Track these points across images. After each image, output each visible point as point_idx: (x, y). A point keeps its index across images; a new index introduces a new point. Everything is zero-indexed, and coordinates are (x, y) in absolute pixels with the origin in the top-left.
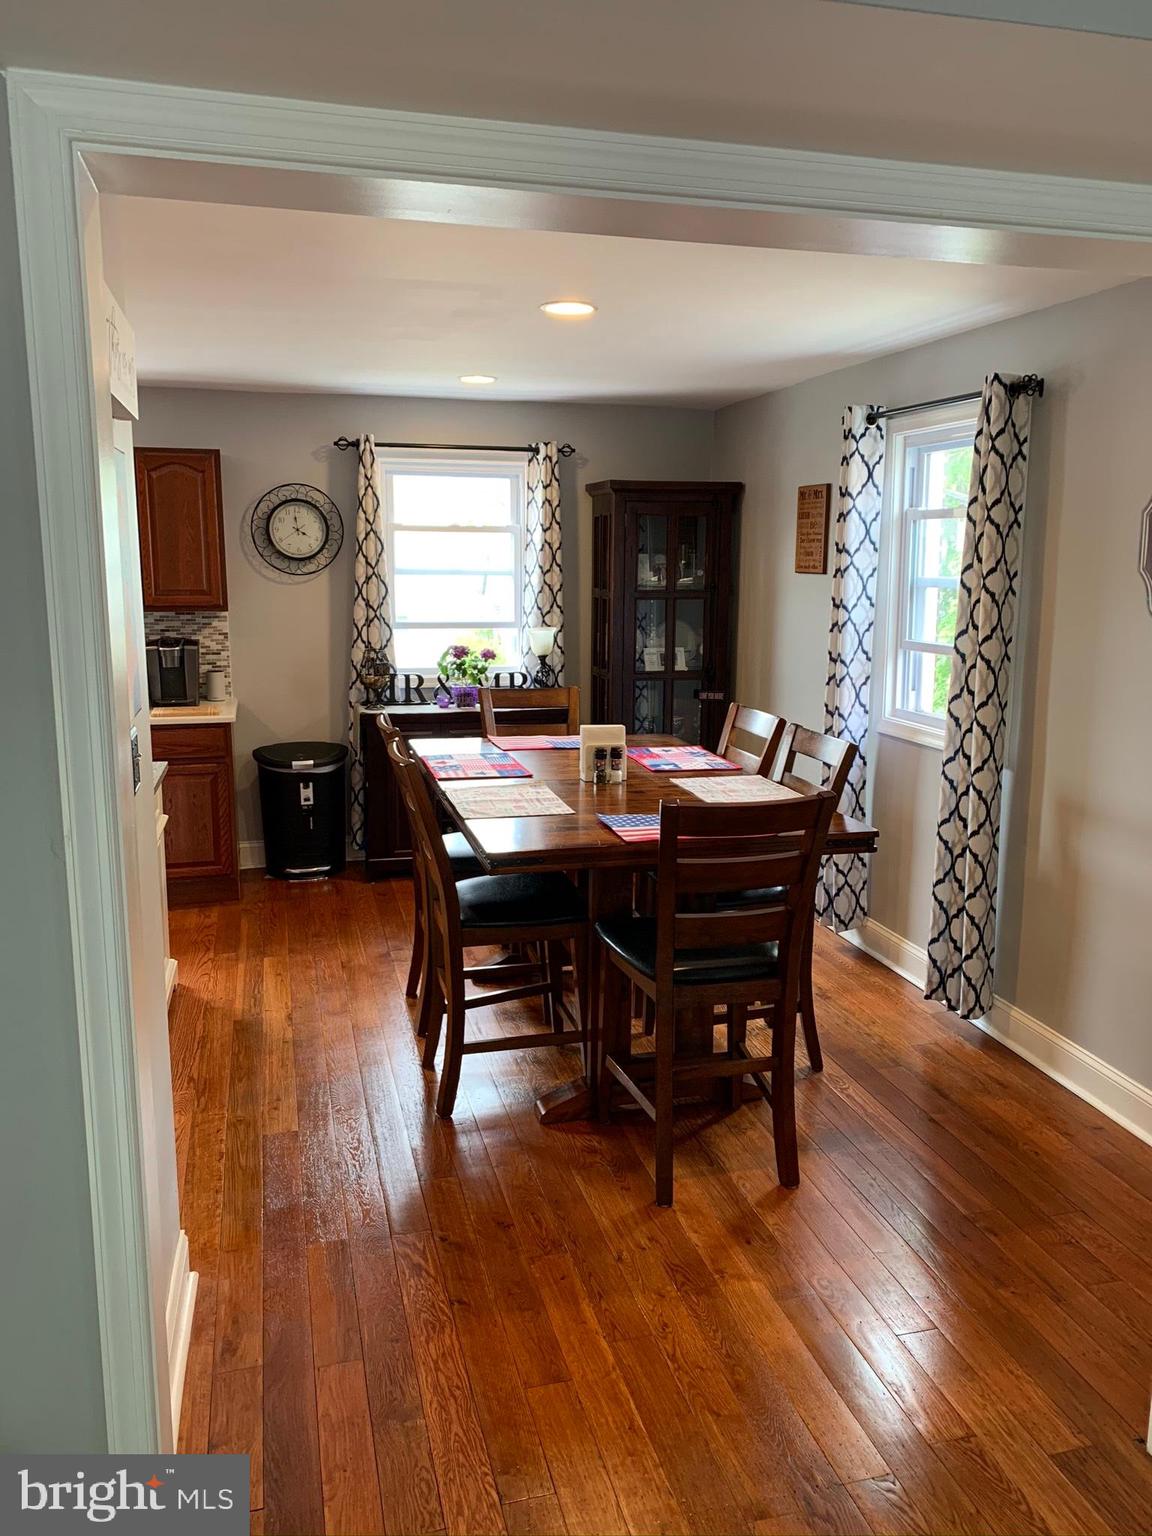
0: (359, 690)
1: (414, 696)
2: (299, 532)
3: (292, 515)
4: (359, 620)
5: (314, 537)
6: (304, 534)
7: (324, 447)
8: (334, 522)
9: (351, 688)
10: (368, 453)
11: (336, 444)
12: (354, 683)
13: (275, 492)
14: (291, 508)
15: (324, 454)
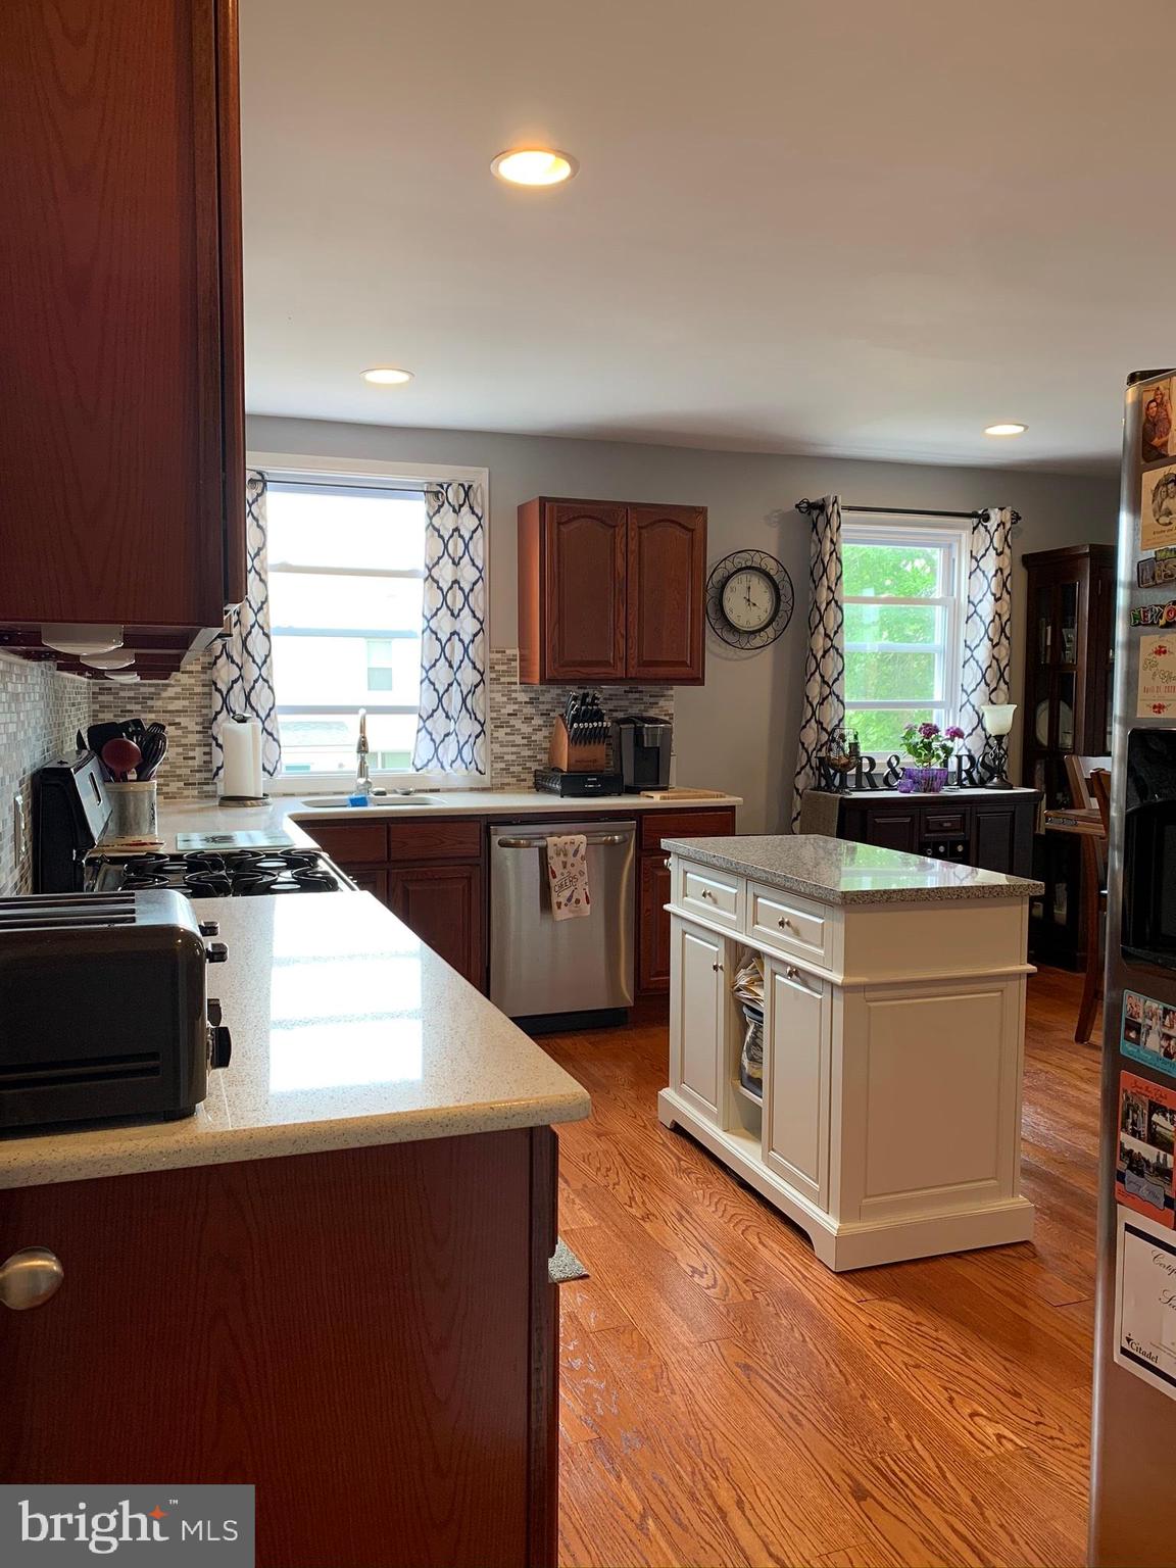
0: (808, 775)
1: (865, 782)
2: (748, 603)
3: (745, 585)
4: (813, 698)
5: (763, 608)
6: (754, 605)
7: (777, 511)
8: (785, 591)
9: (799, 773)
10: (835, 515)
11: (797, 506)
12: (803, 768)
13: (731, 559)
14: (743, 576)
15: (776, 520)
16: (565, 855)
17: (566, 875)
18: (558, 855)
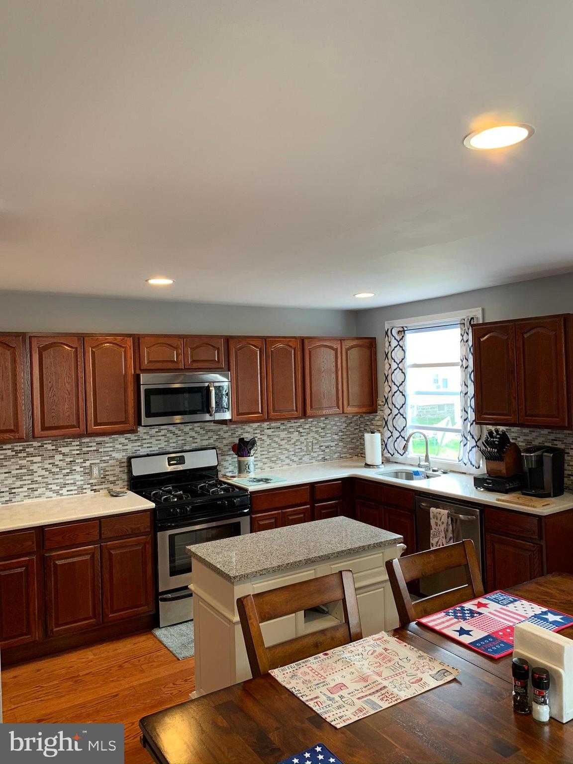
16: (437, 519)
17: (437, 530)
18: (434, 518)
